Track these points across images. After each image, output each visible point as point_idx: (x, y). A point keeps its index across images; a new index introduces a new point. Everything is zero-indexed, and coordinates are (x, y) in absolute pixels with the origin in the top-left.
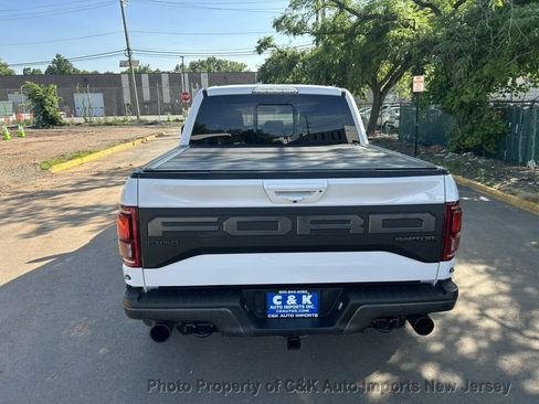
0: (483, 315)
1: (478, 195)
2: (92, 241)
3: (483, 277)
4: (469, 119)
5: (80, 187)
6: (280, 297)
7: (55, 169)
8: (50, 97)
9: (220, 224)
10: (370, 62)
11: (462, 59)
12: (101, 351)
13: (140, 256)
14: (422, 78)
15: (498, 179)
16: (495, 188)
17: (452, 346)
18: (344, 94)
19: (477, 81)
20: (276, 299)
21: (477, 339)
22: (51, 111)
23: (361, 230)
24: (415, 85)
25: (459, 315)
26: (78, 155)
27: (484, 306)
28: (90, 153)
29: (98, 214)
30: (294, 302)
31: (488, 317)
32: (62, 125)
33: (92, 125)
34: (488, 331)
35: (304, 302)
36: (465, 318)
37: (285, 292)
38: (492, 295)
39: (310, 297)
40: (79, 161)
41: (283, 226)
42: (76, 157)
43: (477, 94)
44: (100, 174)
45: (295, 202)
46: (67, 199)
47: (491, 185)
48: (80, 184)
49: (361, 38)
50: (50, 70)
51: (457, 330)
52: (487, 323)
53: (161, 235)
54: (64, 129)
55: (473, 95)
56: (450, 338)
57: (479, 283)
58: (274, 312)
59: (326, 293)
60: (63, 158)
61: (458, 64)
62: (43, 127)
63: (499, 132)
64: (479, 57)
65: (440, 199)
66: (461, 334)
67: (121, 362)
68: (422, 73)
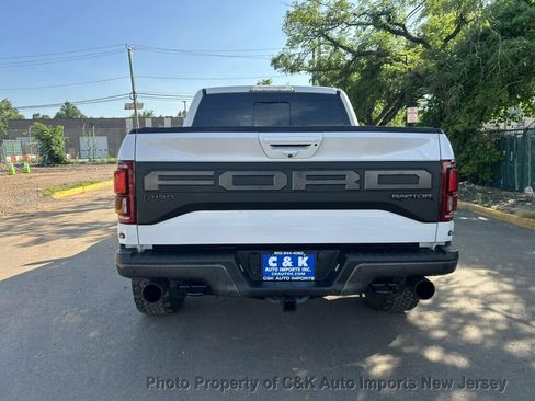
0: (487, 309)
1: (477, 215)
2: (89, 249)
3: (484, 279)
4: (464, 148)
5: (79, 209)
6: (275, 259)
7: (57, 195)
8: (58, 137)
9: (215, 178)
10: (364, 99)
11: (454, 88)
12: (92, 335)
13: (135, 213)
14: (416, 109)
15: (496, 202)
16: (493, 209)
17: (455, 333)
18: (338, 93)
19: (470, 111)
20: (272, 261)
21: (481, 328)
22: (57, 150)
23: (357, 187)
24: (409, 116)
25: (462, 309)
26: (80, 184)
27: (487, 302)
28: (92, 183)
29: (96, 229)
30: (290, 264)
31: (492, 310)
32: (66, 163)
33: (95, 163)
34: (493, 321)
35: (300, 265)
36: (468, 311)
37: (280, 253)
38: (496, 293)
39: (306, 259)
40: (80, 189)
41: (280, 181)
42: (78, 186)
43: (470, 124)
44: (100, 199)
45: (290, 156)
46: (67, 218)
47: (489, 206)
48: (80, 206)
49: (356, 76)
50: (59, 116)
51: (461, 321)
52: (491, 315)
53: (156, 188)
54: (69, 167)
55: (466, 124)
56: (454, 326)
57: (481, 283)
58: (269, 274)
59: (323, 254)
60: (65, 186)
61: (450, 92)
62: (48, 165)
63: (494, 160)
64: (470, 89)
65: (435, 157)
66: (465, 324)
67: (112, 343)
68: (416, 105)
